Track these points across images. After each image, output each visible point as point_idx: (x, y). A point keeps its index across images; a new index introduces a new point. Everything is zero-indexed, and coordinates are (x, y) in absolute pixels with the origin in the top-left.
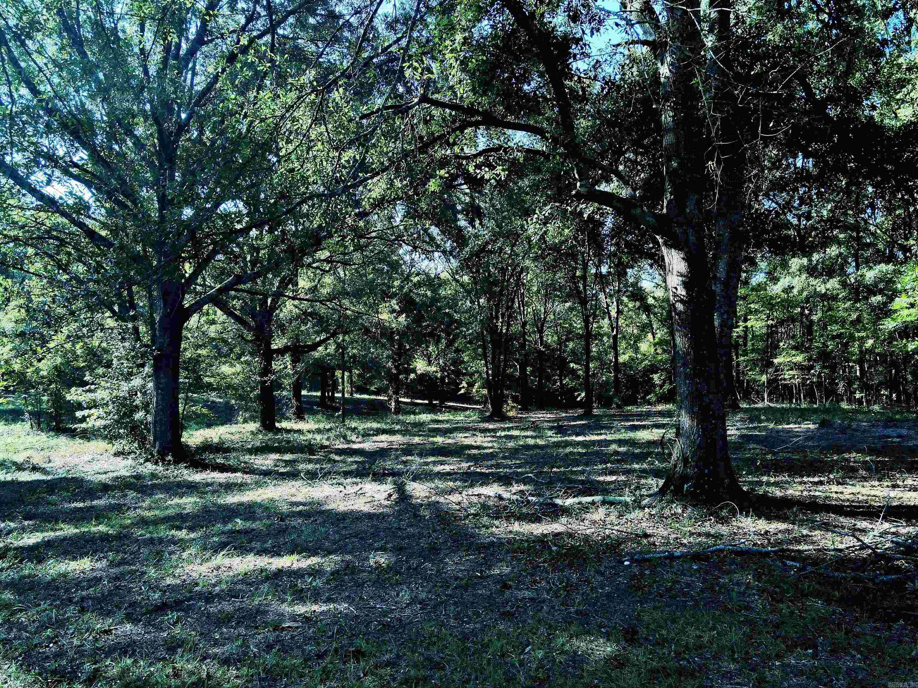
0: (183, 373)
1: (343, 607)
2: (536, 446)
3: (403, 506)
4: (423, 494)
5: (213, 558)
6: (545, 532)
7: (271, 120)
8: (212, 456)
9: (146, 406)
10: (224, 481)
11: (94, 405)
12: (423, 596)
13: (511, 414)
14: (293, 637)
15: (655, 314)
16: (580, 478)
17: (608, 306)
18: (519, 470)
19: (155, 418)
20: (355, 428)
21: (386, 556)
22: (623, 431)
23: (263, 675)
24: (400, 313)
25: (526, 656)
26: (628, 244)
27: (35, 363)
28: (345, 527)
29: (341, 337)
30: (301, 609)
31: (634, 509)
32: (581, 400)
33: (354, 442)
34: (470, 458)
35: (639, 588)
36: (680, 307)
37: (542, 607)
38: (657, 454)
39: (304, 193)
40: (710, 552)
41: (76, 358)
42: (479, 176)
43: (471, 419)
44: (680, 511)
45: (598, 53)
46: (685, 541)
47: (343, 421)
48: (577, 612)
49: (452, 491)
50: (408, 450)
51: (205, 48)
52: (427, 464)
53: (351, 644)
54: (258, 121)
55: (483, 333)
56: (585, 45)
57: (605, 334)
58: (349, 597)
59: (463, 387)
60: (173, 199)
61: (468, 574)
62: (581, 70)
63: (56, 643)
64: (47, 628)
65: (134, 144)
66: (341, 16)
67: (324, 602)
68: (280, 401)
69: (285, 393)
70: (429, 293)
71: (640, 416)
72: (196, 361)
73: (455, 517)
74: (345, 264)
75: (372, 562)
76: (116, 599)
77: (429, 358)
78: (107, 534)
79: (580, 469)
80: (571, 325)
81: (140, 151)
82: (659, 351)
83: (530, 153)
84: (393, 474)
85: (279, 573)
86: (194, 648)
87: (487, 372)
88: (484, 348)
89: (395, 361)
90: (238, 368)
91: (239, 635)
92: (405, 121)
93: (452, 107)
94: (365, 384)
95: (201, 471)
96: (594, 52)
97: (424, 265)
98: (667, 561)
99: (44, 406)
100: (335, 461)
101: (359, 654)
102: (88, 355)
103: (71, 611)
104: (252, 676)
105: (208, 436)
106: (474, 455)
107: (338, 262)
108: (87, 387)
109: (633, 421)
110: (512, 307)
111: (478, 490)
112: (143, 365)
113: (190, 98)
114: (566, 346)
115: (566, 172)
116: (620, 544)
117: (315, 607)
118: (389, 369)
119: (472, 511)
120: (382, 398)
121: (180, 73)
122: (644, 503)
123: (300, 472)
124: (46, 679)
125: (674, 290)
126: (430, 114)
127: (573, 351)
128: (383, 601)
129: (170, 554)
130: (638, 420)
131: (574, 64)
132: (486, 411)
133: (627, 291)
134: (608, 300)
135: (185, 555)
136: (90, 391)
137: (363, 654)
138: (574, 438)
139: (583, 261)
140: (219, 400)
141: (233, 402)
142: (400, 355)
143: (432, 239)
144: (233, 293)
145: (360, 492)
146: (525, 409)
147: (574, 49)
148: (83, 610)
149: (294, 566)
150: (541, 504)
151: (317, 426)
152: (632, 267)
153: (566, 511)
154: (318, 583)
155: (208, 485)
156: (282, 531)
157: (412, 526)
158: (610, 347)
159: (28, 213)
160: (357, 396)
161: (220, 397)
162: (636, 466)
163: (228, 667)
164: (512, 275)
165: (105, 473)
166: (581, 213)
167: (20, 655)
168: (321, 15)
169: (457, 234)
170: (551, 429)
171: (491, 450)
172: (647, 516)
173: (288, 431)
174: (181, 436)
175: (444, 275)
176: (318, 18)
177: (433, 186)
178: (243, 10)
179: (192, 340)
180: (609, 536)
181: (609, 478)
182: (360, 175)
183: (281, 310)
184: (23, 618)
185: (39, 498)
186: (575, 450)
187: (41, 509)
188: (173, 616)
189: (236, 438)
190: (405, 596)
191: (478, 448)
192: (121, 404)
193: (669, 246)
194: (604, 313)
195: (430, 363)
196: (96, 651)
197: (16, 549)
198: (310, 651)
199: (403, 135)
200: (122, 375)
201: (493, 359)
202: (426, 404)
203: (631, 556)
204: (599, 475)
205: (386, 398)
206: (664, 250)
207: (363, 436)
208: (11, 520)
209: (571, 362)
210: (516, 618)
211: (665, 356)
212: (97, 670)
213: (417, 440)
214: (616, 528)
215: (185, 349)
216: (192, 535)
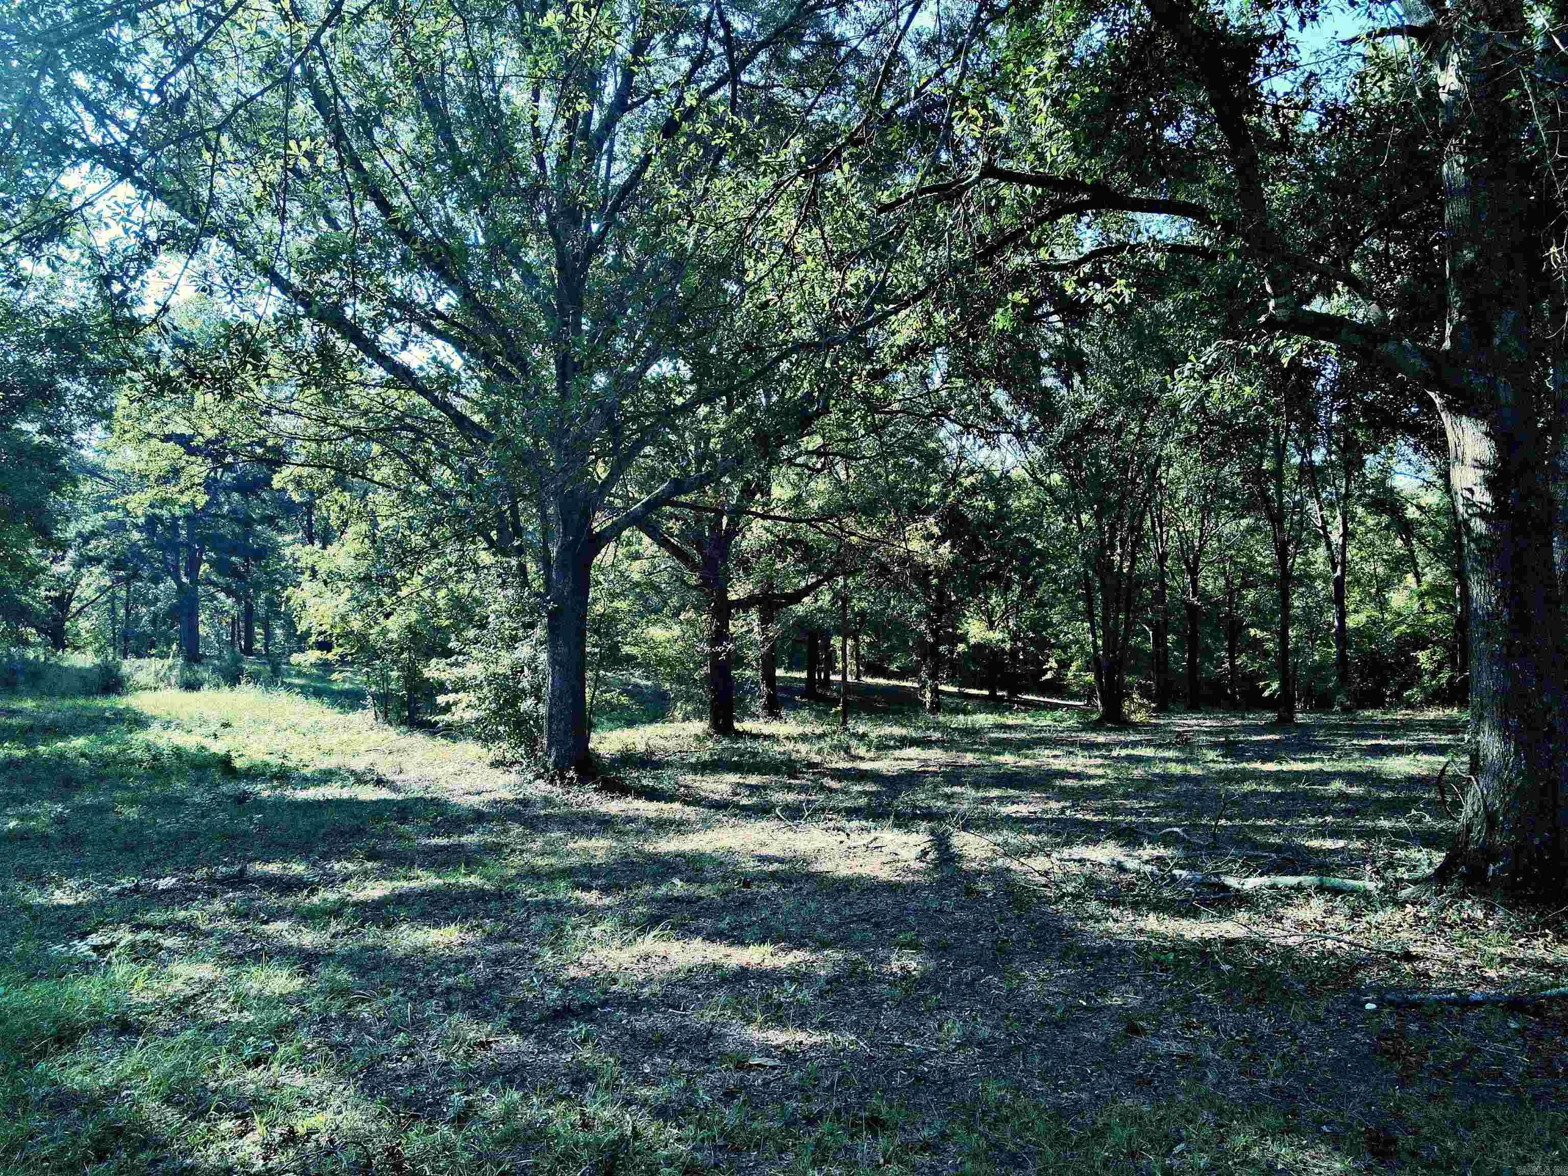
0: (591, 638)
1: (847, 1038)
2: (1185, 778)
3: (947, 872)
4: (981, 854)
5: (639, 940)
6: (1207, 936)
7: (733, 225)
8: (635, 775)
9: (536, 692)
10: (655, 814)
11: (461, 686)
12: (985, 1032)
13: (1137, 717)
14: (766, 1084)
15: (1421, 539)
16: (1272, 840)
17: (1325, 523)
18: (1156, 820)
19: (550, 709)
20: (864, 735)
21: (918, 958)
22: (1356, 755)
23: (720, 1142)
24: (941, 540)
25: (1176, 1162)
26: (1369, 409)
27: (381, 619)
28: (850, 904)
29: (841, 580)
30: (778, 1037)
31: (1383, 905)
32: (1271, 696)
33: (862, 759)
34: (1064, 794)
35: (1397, 1055)
36: (1479, 526)
37: (1205, 1074)
38: (1429, 802)
39: (785, 342)
40: (1545, 997)
41: (437, 614)
42: (1083, 300)
43: (1064, 724)
44: (1480, 915)
45: (1313, 59)
46: (1491, 973)
47: (845, 722)
48: (1273, 1090)
49: (1031, 852)
50: (955, 775)
51: (627, 117)
52: (987, 801)
53: (862, 1107)
54: (711, 229)
55: (1086, 573)
56: (1287, 46)
57: (1320, 576)
58: (857, 1023)
59: (1051, 668)
60: (581, 362)
61: (1065, 1000)
62: (1280, 94)
63: (411, 1055)
64: (399, 1031)
65: (522, 276)
66: (843, 41)
67: (816, 1028)
68: (741, 686)
69: (749, 673)
70: (991, 505)
71: (1391, 729)
72: (610, 619)
73: (1039, 898)
74: (848, 457)
75: (895, 966)
76: (497, 993)
77: (990, 617)
78: (482, 890)
79: (1272, 823)
80: (1251, 559)
81: (531, 287)
82: (1430, 607)
83: (1177, 250)
84: (929, 815)
85: (743, 974)
86: (612, 1086)
87: (1094, 643)
88: (1089, 599)
89: (931, 621)
90: (677, 631)
91: (681, 1070)
92: (955, 212)
93: (1037, 180)
94: (882, 660)
95: (619, 798)
96: (1305, 57)
97: (982, 455)
98: (1456, 1010)
99: (393, 686)
100: (831, 790)
101: (875, 1124)
102: (454, 608)
103: (432, 1007)
104: (703, 1140)
105: (630, 741)
106: (1073, 788)
107: (835, 454)
108: (453, 659)
109: (1376, 737)
110: (1140, 528)
111: (1079, 851)
112: (532, 625)
113: (605, 198)
114: (1242, 597)
115: (1247, 282)
116: (1355, 969)
117: (801, 1036)
118: (921, 635)
119: (1070, 889)
120: (909, 684)
121: (590, 159)
122: (1403, 894)
123: (774, 806)
124: (397, 1112)
125: (1467, 494)
126: (997, 196)
127: (1256, 608)
128: (916, 1035)
129: (574, 929)
130: (1386, 737)
131: (1264, 83)
132: (1092, 713)
133: (1365, 495)
134: (1326, 513)
135: (596, 931)
136: (456, 664)
137: (883, 1125)
138: (1258, 765)
139: (1277, 443)
140: (644, 682)
141: (667, 686)
142: (940, 611)
143: (997, 410)
144: (668, 509)
145: (874, 845)
146: (1163, 709)
147: (1266, 57)
148: (449, 1008)
149: (767, 962)
150: (1198, 884)
151: (800, 730)
152: (1375, 451)
153: (1244, 900)
154: (806, 995)
155: (630, 820)
156: (746, 904)
157: (962, 908)
158: (1328, 599)
159: (373, 392)
160: (869, 680)
161: (648, 678)
162: (1385, 823)
163: (665, 1121)
164: (1140, 472)
165: (479, 793)
166: (1277, 355)
167: (361, 1071)
168: (810, 43)
169: (1041, 401)
170: (1213, 746)
171: (1102, 782)
172: (1410, 920)
173: (755, 737)
174: (587, 740)
175: (1018, 473)
176: (806, 49)
177: (1001, 320)
178: (687, 49)
179: (606, 585)
180: (1332, 953)
181: (1329, 844)
182: (877, 307)
183: (744, 537)
184: (364, 1011)
185: (386, 827)
186: (1262, 788)
187: (390, 845)
188: (579, 1029)
189: (671, 745)
190: (954, 1030)
191: (1077, 776)
192: (501, 685)
193: (1456, 410)
194: (1318, 537)
195: (991, 626)
196: (469, 1075)
197: (355, 904)
198: (795, 1109)
199: (951, 236)
200: (502, 639)
201: (1105, 619)
202: (984, 696)
203: (1381, 994)
204: (1311, 837)
205: (916, 685)
206: (1446, 419)
207: (878, 748)
208: (349, 860)
209: (1253, 625)
210: (1156, 1088)
211: (1441, 617)
212: (469, 1105)
213: (969, 758)
214: (1348, 938)
215: (595, 600)
216: (607, 901)
